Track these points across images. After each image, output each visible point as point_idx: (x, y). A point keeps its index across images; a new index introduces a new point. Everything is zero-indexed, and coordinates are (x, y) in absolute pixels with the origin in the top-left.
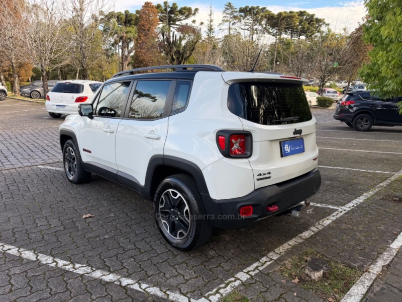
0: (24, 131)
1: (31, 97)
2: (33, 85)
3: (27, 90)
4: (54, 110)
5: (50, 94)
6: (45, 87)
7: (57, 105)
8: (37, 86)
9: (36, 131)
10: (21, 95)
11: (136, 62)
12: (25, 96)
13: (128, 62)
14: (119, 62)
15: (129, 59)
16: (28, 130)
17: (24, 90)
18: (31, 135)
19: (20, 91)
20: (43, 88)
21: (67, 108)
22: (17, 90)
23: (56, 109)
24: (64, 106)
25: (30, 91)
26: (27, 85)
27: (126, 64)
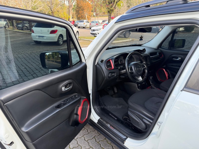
0: (19, 55)
1: (23, 30)
2: (24, 23)
3: (20, 25)
4: (37, 39)
5: (34, 29)
6: (30, 24)
7: (39, 36)
8: (26, 23)
9: (27, 55)
10: (17, 29)
11: (77, 8)
12: (19, 29)
13: (72, 8)
14: (67, 8)
15: (73, 6)
16: (22, 54)
17: (19, 26)
18: (24, 59)
19: (17, 26)
20: (29, 24)
21: (45, 38)
22: (15, 26)
23: (38, 39)
24: (43, 36)
25: (22, 26)
26: (20, 23)
27: (71, 9)
